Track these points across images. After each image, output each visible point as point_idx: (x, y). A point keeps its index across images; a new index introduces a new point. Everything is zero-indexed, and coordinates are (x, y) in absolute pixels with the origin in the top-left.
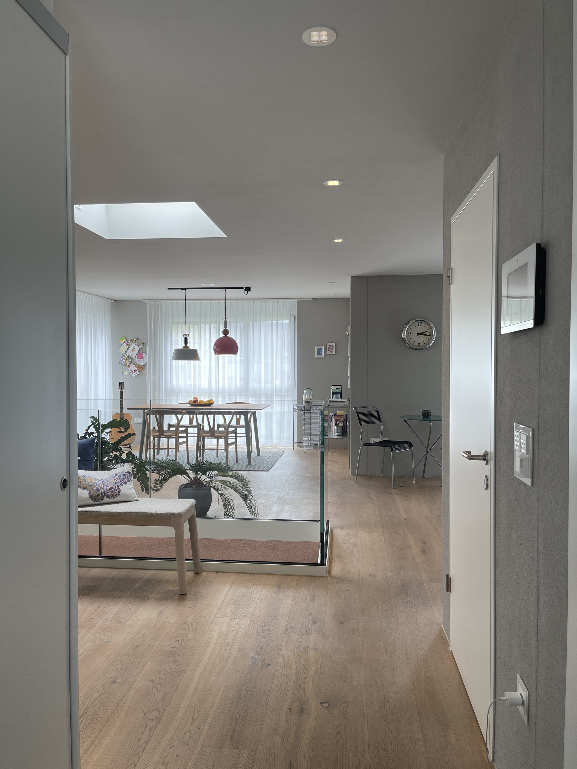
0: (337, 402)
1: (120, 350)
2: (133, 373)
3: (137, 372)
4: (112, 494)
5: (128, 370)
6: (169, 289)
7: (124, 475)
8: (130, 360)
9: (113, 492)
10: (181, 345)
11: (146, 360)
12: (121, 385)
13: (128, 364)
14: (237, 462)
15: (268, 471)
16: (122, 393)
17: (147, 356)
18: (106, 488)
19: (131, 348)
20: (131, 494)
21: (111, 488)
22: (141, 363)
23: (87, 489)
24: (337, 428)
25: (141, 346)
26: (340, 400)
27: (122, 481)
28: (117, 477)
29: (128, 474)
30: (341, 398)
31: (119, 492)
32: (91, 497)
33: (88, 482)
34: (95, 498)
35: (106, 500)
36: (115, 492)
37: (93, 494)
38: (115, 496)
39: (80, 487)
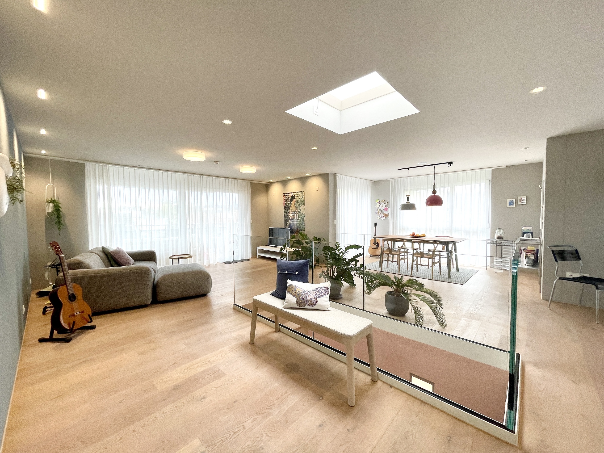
0: (527, 240)
1: (376, 206)
2: (382, 218)
3: (384, 217)
4: (311, 303)
5: (380, 216)
6: (398, 170)
7: (323, 289)
8: (381, 211)
9: (312, 302)
10: (405, 202)
11: (389, 211)
12: (376, 224)
13: (380, 213)
14: (440, 274)
15: (462, 285)
16: (375, 228)
17: (390, 209)
18: (308, 298)
19: (381, 205)
20: (326, 305)
21: (311, 299)
22: (386, 212)
23: (295, 297)
24: (528, 260)
25: (387, 204)
26: (531, 238)
27: (320, 294)
28: (317, 290)
29: (326, 289)
30: (532, 237)
31: (316, 302)
32: (297, 303)
33: (298, 291)
34: (300, 304)
35: (307, 306)
36: (313, 302)
37: (299, 301)
38: (314, 305)
39: (291, 294)
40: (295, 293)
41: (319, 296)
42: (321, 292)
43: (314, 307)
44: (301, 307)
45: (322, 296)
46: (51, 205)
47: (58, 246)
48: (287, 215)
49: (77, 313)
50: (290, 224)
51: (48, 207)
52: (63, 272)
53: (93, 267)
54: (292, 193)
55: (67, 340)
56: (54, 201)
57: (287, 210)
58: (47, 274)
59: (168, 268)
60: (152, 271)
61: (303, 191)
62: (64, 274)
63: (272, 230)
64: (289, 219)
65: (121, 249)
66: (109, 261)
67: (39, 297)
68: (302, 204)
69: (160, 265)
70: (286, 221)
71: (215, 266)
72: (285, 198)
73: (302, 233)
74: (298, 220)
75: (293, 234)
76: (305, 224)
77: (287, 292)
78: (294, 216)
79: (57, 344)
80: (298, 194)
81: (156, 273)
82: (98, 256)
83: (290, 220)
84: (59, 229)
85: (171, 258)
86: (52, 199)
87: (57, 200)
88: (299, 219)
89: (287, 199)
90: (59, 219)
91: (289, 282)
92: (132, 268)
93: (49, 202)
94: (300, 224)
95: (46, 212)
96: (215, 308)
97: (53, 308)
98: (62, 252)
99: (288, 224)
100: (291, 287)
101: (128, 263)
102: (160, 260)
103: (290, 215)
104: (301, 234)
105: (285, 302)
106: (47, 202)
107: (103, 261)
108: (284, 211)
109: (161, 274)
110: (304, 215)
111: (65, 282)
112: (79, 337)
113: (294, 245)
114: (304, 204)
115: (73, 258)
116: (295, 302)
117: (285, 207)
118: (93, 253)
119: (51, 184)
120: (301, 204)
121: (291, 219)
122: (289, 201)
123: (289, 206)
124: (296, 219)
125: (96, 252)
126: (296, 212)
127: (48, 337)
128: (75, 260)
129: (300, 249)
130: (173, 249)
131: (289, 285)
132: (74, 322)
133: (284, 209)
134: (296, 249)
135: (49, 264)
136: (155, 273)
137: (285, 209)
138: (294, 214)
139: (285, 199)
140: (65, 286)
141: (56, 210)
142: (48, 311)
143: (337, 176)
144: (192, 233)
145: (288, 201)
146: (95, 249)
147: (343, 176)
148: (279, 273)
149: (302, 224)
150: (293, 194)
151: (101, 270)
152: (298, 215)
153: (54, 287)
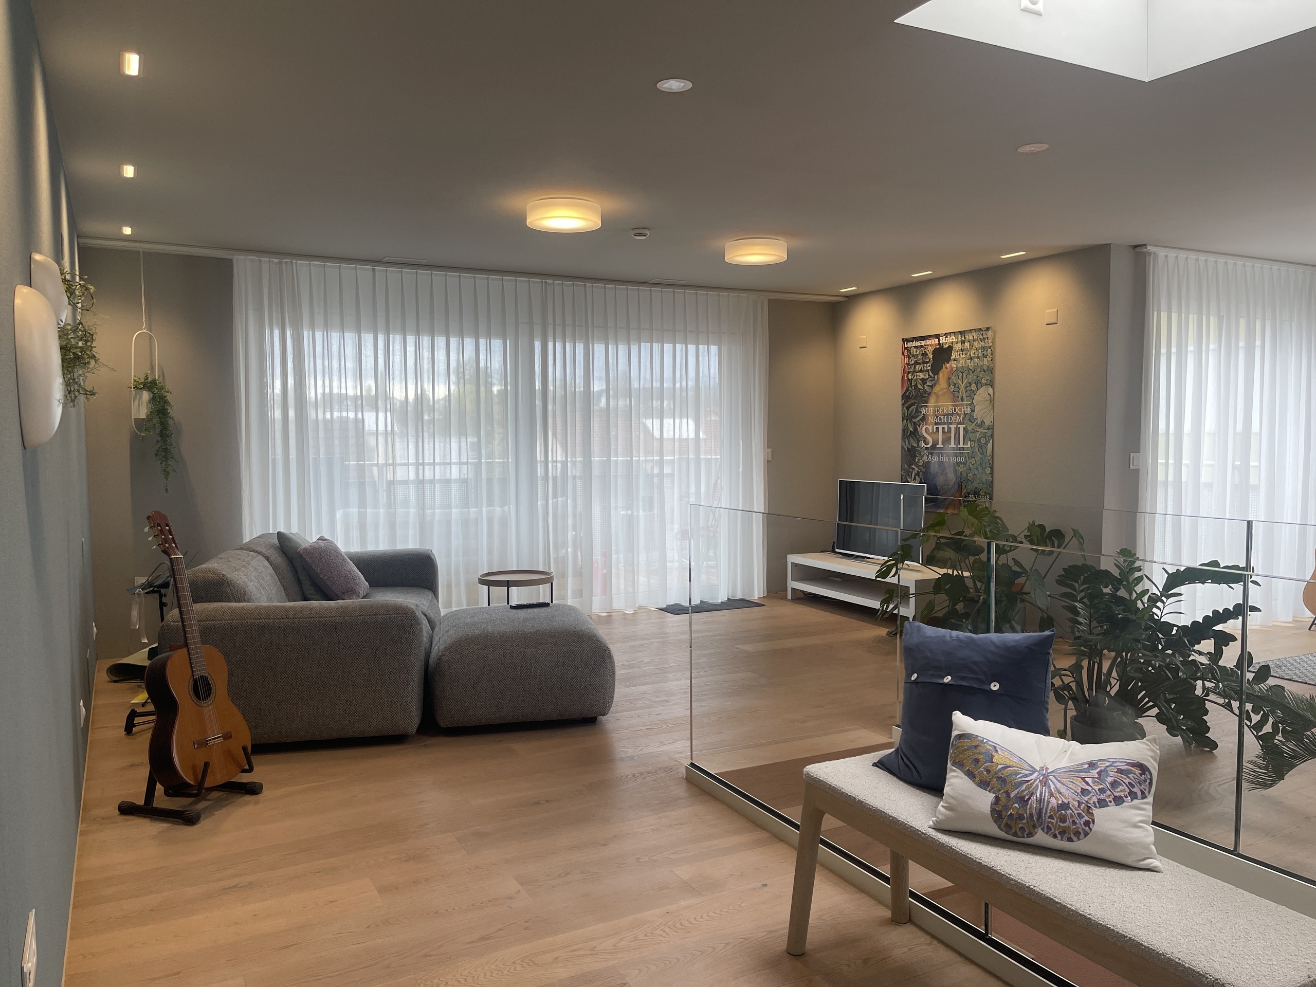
4: (1062, 824)
7: (1120, 771)
9: (1070, 820)
20: (1135, 845)
21: (1064, 806)
23: (988, 788)
27: (1109, 793)
28: (1094, 773)
29: (1138, 772)
31: (1087, 823)
32: (997, 814)
33: (1000, 767)
34: (1010, 822)
35: (1041, 837)
36: (1074, 823)
37: (1006, 808)
38: (1077, 833)
39: (971, 775)
40: (988, 771)
41: (1102, 797)
42: (1110, 779)
43: (1078, 846)
44: (1015, 835)
45: (1118, 801)
46: (146, 396)
47: (167, 525)
48: (915, 429)
49: (215, 736)
50: (927, 465)
51: (137, 403)
52: (180, 606)
53: (254, 598)
54: (938, 336)
55: (188, 819)
56: (154, 382)
57: (914, 407)
58: (135, 613)
59: (474, 616)
60: (425, 621)
61: (988, 329)
62: (181, 613)
63: (848, 491)
64: (923, 444)
65: (332, 543)
66: (299, 582)
67: (116, 681)
68: (984, 381)
69: (449, 604)
70: (910, 454)
71: (630, 619)
72: (907, 359)
73: (978, 505)
74: (960, 452)
75: (939, 508)
76: (992, 468)
77: (949, 765)
78: (947, 434)
79: (162, 826)
80: (963, 342)
81: (437, 629)
82: (266, 563)
83: (927, 449)
84: (166, 473)
85: (482, 582)
86: (147, 376)
87: (161, 380)
88: (969, 446)
89: (916, 363)
90: (165, 441)
91: (962, 721)
92: (362, 608)
93: (141, 389)
94: (970, 469)
95: (133, 419)
96: (623, 769)
97: (154, 717)
98: (176, 546)
99: (918, 467)
100: (967, 743)
101: (350, 592)
102: (449, 586)
103: (930, 428)
104: (973, 510)
105: (942, 803)
106: (136, 387)
107: (282, 580)
108: (903, 413)
109: (450, 633)
110: (991, 428)
111: (186, 639)
112: (219, 814)
113: (941, 554)
114: (991, 384)
115: (202, 566)
116: (987, 809)
117: (906, 397)
118: (253, 551)
119: (145, 331)
120: (978, 383)
121: (934, 446)
122: (927, 371)
123: (925, 391)
124: (953, 445)
125: (263, 551)
126: (952, 415)
127: (141, 802)
128: (208, 570)
129: (966, 574)
130: (490, 552)
131: (960, 736)
132: (206, 765)
133: (903, 405)
134: (950, 572)
135: (142, 580)
136: (433, 628)
137: (907, 405)
138: (945, 424)
139: (908, 364)
140: (185, 650)
141: (157, 411)
142: (139, 724)
143: (1150, 254)
144: (555, 496)
145: (920, 371)
146: (258, 539)
147: (1182, 255)
148: (913, 678)
149: (980, 470)
150: (942, 340)
151: (276, 607)
152: (962, 427)
153: (152, 653)
